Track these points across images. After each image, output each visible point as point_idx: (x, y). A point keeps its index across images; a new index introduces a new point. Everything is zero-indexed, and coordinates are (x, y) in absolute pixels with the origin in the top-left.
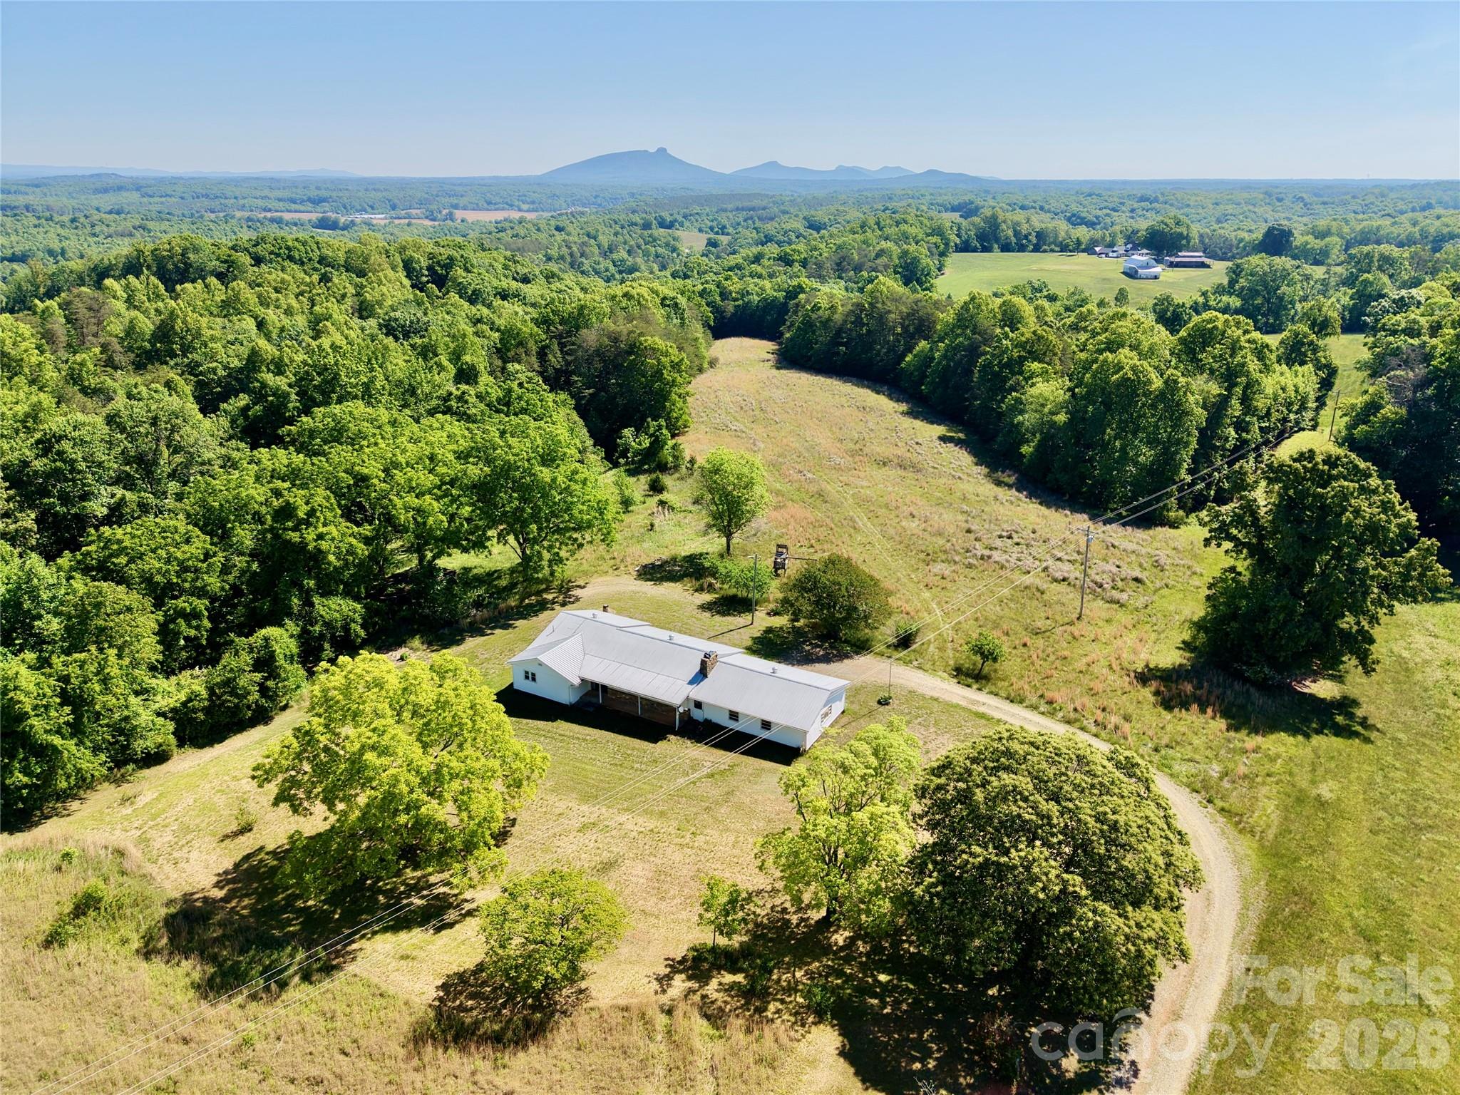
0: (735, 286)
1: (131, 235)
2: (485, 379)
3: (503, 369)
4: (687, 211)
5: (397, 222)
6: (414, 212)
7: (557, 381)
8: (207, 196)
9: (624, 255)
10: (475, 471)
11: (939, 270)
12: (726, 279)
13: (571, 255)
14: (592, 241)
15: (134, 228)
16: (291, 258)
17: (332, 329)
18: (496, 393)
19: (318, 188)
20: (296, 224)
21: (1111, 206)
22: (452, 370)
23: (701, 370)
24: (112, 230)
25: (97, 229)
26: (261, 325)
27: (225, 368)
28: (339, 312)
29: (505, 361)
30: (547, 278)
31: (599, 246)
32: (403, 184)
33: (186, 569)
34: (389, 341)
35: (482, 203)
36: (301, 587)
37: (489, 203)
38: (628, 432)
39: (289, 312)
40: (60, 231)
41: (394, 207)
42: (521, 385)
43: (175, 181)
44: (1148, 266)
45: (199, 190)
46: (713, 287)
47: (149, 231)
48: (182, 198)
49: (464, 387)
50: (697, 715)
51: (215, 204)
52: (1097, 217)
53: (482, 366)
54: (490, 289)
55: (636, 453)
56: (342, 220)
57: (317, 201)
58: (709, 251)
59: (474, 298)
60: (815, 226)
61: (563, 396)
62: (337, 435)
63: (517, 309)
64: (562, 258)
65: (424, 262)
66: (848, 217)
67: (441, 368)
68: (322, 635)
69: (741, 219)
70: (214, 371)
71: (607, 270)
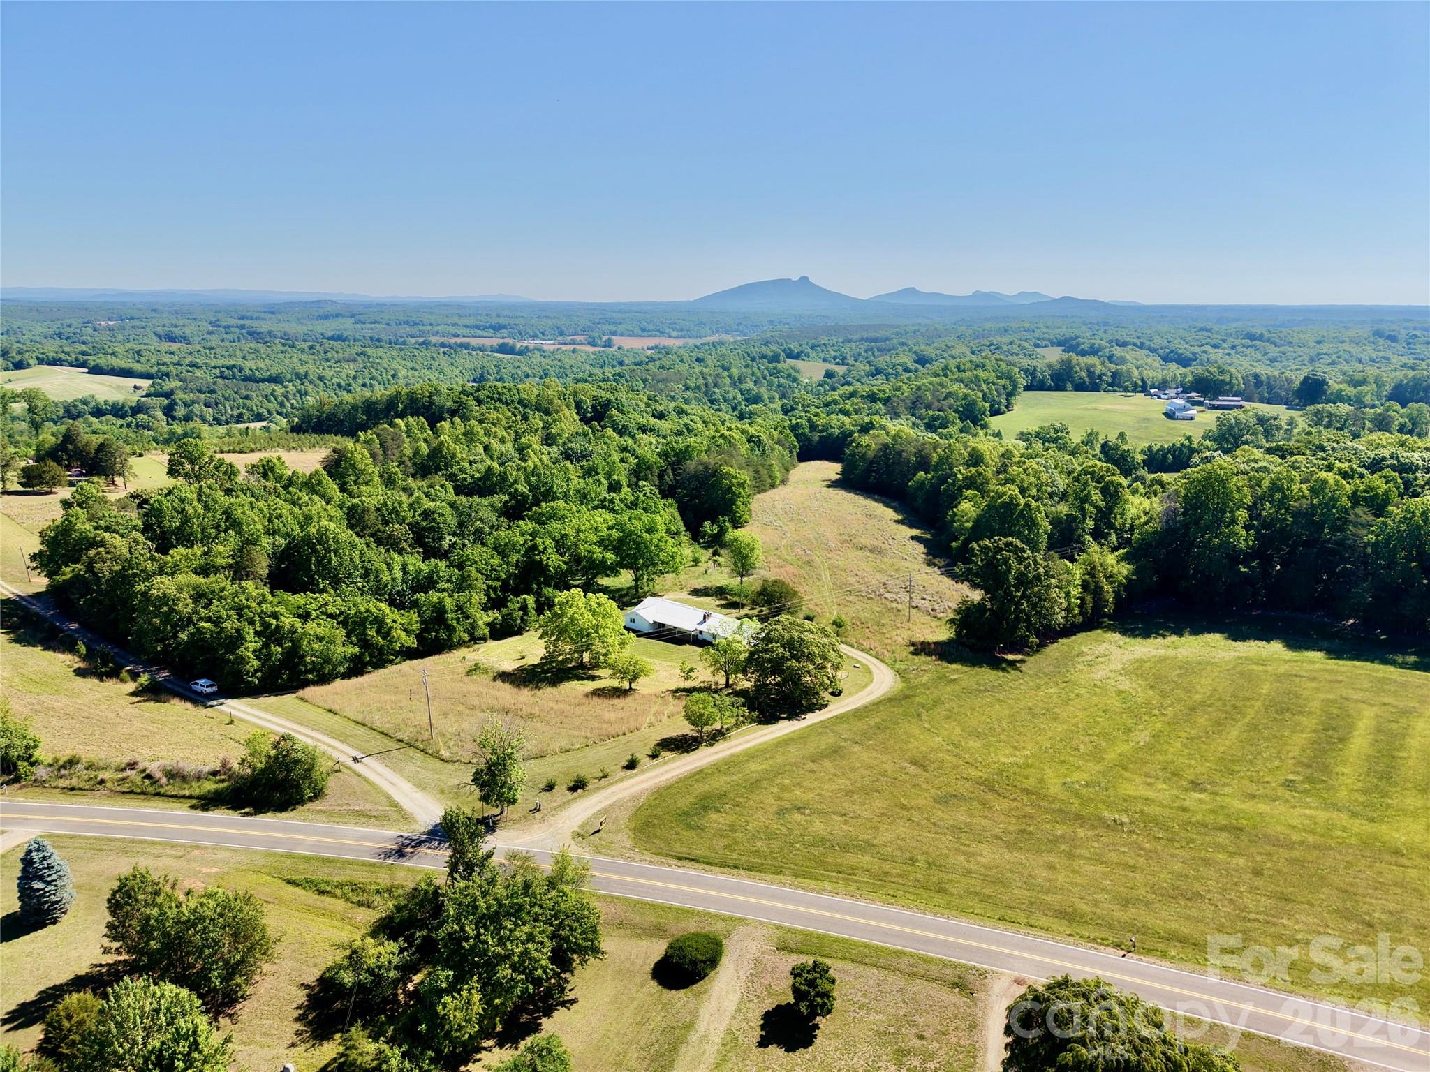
0: (821, 421)
1: (355, 360)
2: (625, 489)
3: (637, 485)
4: (815, 342)
5: (564, 348)
6: (578, 338)
7: (667, 492)
8: (407, 323)
9: (751, 385)
10: (615, 534)
11: (1007, 407)
12: (815, 416)
13: (706, 385)
14: (726, 374)
15: (357, 354)
16: (500, 400)
17: (532, 454)
18: (630, 499)
19: (498, 316)
20: (480, 349)
21: (1212, 342)
22: (606, 483)
23: (773, 486)
24: (341, 355)
25: (329, 355)
26: (486, 448)
27: (472, 477)
28: (535, 440)
29: (639, 479)
30: (678, 413)
31: (730, 377)
32: (568, 310)
33: (493, 569)
34: (568, 463)
35: (637, 330)
36: (538, 580)
37: (643, 330)
38: (707, 524)
39: (502, 441)
40: (301, 356)
41: (561, 334)
42: (645, 494)
43: (381, 307)
44: (1185, 409)
45: (402, 318)
46: (804, 422)
47: (369, 357)
48: (388, 324)
49: (613, 495)
50: (700, 637)
51: (415, 330)
52: (1194, 354)
53: (624, 481)
54: (634, 425)
55: (711, 536)
56: (518, 345)
57: (497, 328)
58: (825, 382)
59: (622, 431)
60: (922, 360)
61: (670, 501)
62: (553, 516)
63: (651, 439)
64: (698, 388)
65: (589, 403)
66: (953, 353)
67: (600, 483)
68: (544, 603)
69: (862, 351)
70: (465, 479)
71: (735, 398)
